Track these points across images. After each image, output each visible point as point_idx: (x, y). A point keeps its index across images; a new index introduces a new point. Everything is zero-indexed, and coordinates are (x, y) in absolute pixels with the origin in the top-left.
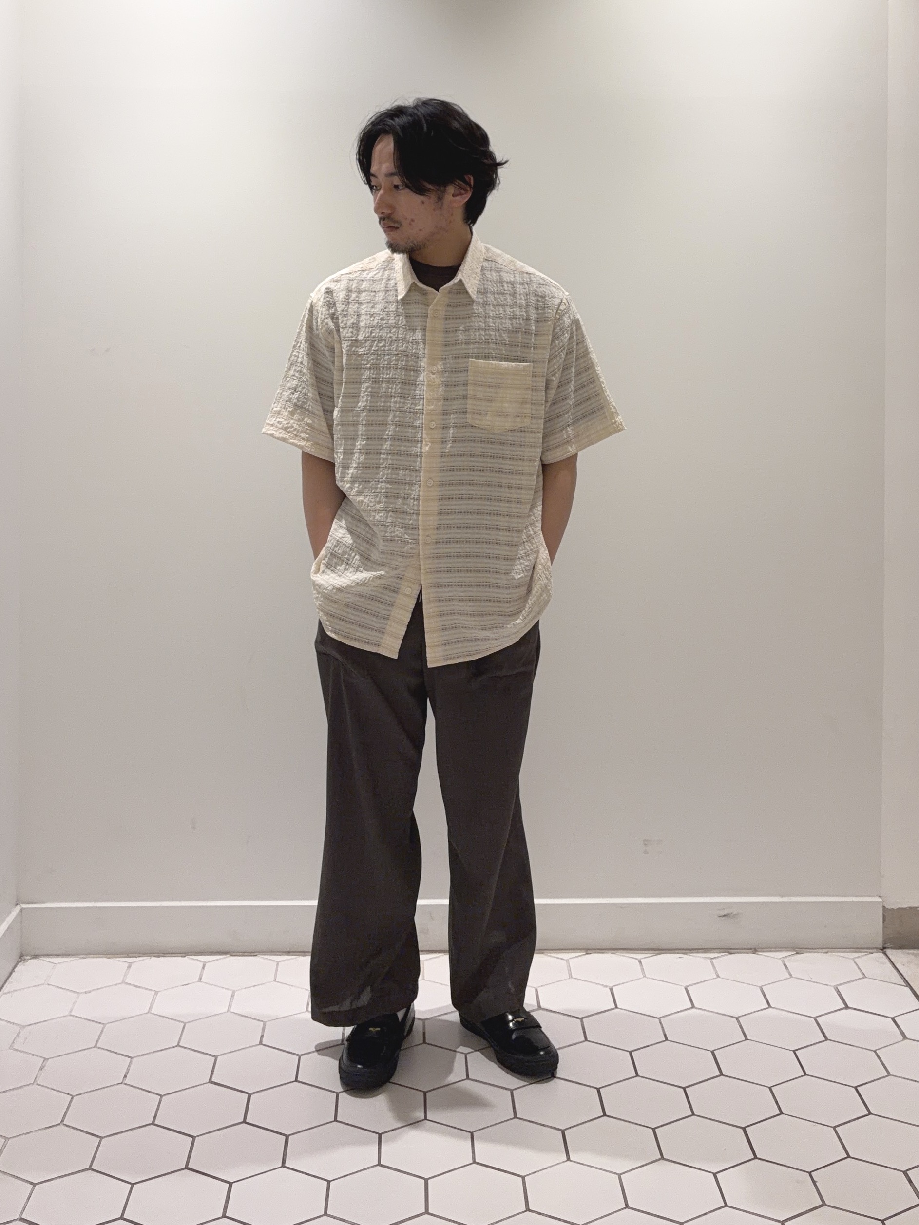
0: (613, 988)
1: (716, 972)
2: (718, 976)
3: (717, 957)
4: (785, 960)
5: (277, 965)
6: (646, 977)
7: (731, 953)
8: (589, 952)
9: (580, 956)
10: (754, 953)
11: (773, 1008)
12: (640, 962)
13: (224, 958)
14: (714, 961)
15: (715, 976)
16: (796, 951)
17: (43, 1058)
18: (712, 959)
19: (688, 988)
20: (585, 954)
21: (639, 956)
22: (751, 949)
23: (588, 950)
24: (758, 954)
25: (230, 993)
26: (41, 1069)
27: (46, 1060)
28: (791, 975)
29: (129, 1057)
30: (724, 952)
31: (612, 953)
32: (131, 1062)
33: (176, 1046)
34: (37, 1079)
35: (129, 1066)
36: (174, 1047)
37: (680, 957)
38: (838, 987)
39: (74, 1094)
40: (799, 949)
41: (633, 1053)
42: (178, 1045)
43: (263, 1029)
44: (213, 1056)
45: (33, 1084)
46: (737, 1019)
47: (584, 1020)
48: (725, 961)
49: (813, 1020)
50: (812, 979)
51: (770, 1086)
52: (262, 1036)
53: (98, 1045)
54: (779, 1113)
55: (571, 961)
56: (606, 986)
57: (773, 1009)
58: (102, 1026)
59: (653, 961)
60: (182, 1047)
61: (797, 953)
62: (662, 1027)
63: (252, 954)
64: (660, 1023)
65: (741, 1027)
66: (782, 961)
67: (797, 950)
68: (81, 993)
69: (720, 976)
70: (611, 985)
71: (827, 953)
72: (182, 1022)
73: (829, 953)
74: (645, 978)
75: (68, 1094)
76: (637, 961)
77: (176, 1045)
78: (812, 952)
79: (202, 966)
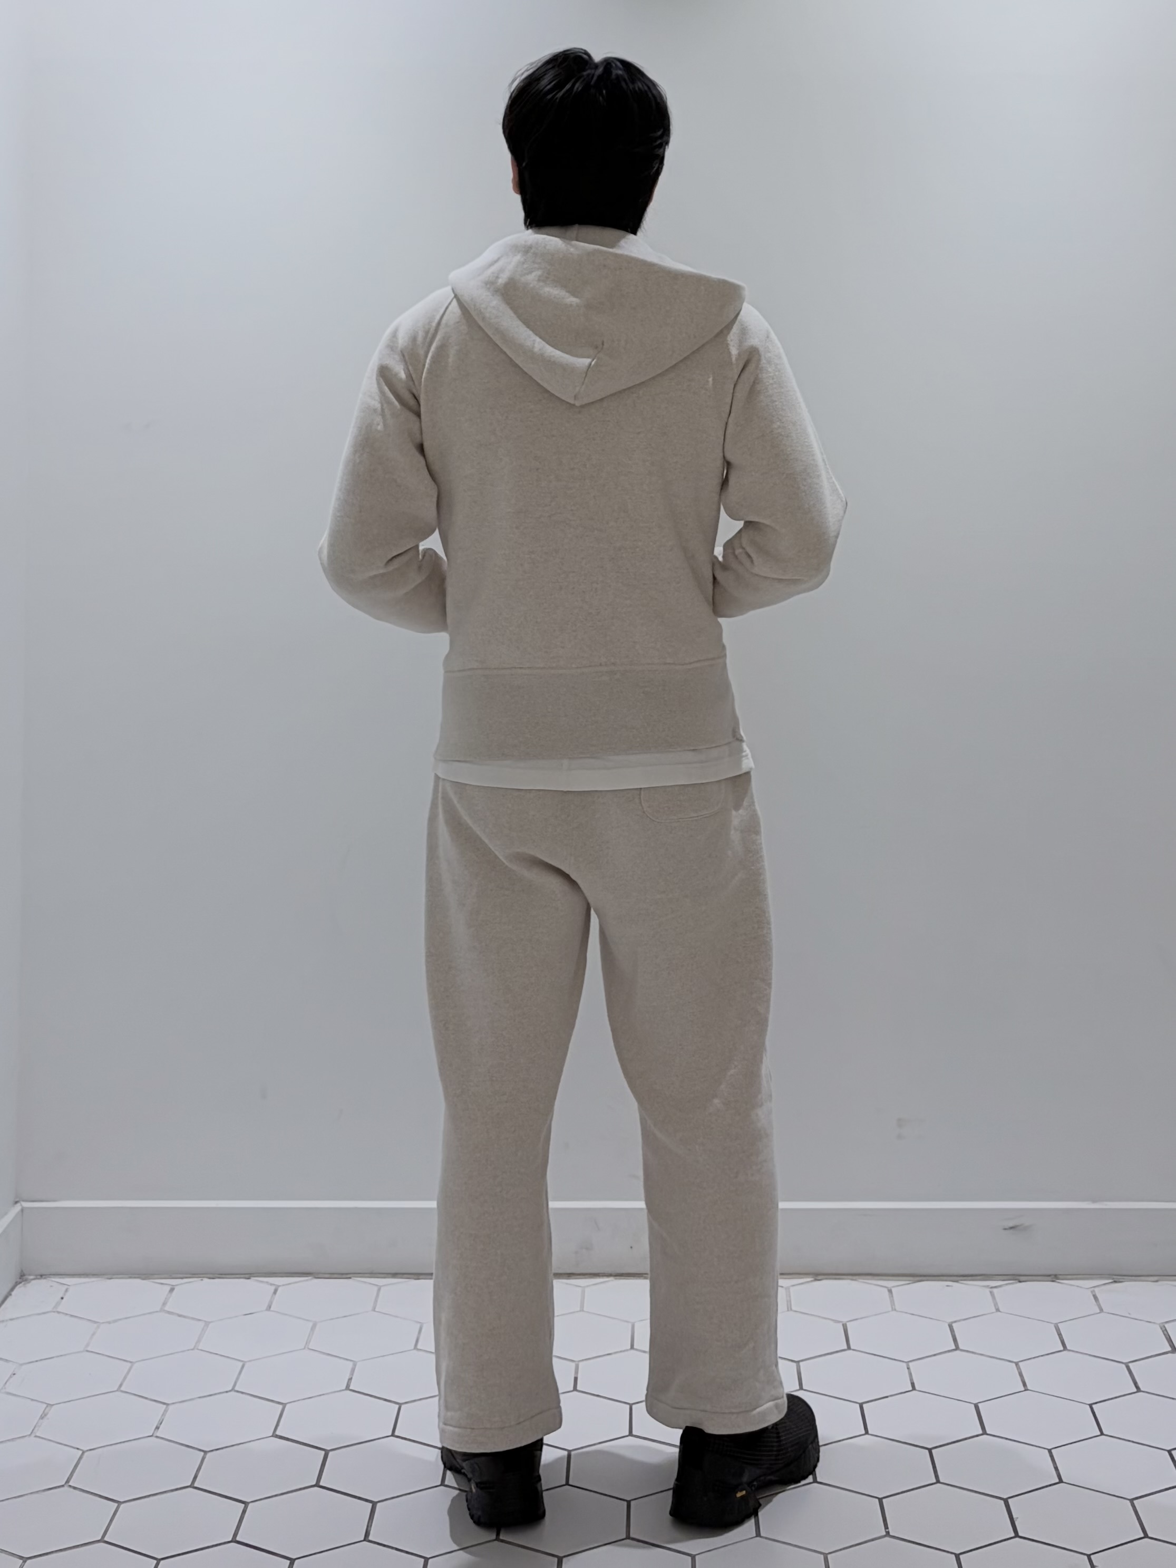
0: (848, 1324)
1: (996, 1304)
2: (998, 1310)
3: (1000, 1286)
4: (1096, 1290)
5: (379, 1290)
6: (895, 1310)
7: (1020, 1282)
8: (820, 1277)
9: (808, 1282)
10: (1053, 1281)
11: (1070, 1350)
12: (890, 1291)
13: (307, 1280)
14: (995, 1290)
15: (994, 1310)
16: (1113, 1279)
17: (46, 1403)
18: (992, 1288)
19: (954, 1325)
20: (812, 1281)
21: (890, 1284)
22: (1049, 1276)
23: (818, 1276)
24: (1059, 1282)
25: (311, 1324)
26: (42, 1418)
27: (48, 1405)
28: (1101, 1310)
29: (164, 1403)
30: (1014, 1280)
31: (852, 1280)
32: (166, 1411)
33: (230, 1391)
34: (36, 1429)
35: (164, 1415)
36: (227, 1392)
37: (947, 1286)
38: (1166, 1326)
39: (85, 1449)
40: (1117, 1277)
41: (865, 1406)
42: (233, 1390)
43: (353, 1370)
44: (279, 1403)
45: (30, 1435)
46: (1017, 1364)
47: (801, 1364)
48: (1009, 1292)
49: (1124, 1366)
50: (1129, 1314)
51: (1049, 1448)
52: (350, 1379)
53: (123, 1388)
54: (1057, 1481)
55: (792, 1289)
56: (839, 1322)
57: (1071, 1353)
58: (129, 1364)
59: (906, 1291)
60: (238, 1391)
61: (1115, 1282)
62: (910, 1374)
63: (344, 1276)
64: (908, 1368)
65: (1021, 1375)
66: (1092, 1292)
67: (1115, 1277)
68: (103, 1323)
69: (1001, 1310)
70: (844, 1320)
71: (1157, 1281)
72: (242, 1361)
73: (1160, 1283)
74: (894, 1313)
75: (78, 1449)
76: (886, 1290)
77: (230, 1389)
78: (1135, 1281)
79: (272, 1291)
